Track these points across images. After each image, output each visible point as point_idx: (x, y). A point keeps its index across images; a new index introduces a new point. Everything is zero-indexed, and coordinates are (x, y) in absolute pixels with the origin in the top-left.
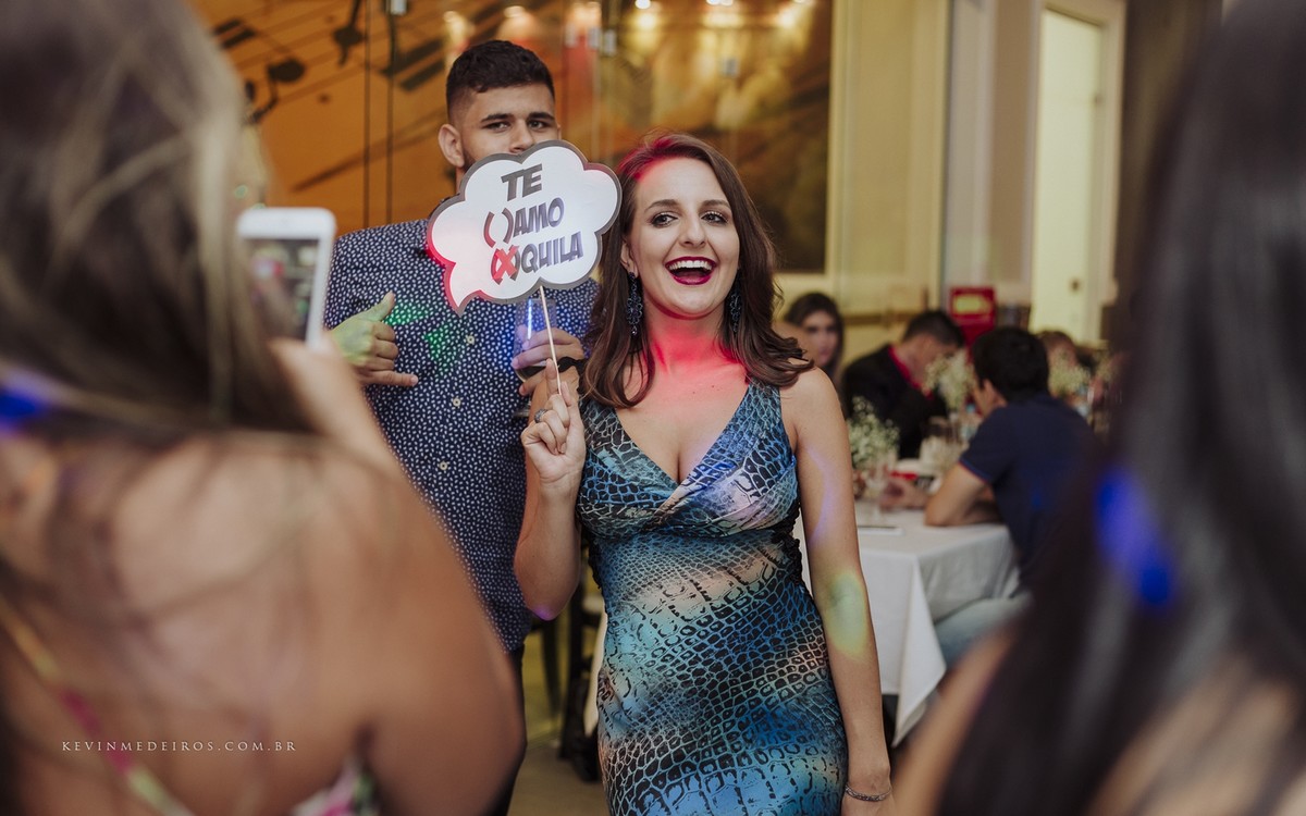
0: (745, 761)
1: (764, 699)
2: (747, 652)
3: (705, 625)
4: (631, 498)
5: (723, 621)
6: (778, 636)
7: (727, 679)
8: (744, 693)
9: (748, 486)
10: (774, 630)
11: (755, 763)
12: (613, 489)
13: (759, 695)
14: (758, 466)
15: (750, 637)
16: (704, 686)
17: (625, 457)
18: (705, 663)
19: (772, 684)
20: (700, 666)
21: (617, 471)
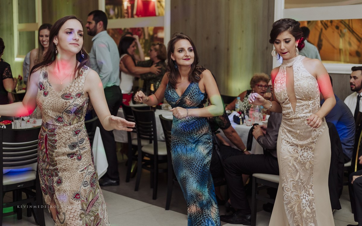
0: (189, 145)
1: (193, 136)
2: (190, 129)
3: (184, 122)
4: (172, 100)
5: (187, 123)
6: (197, 127)
7: (186, 132)
8: (189, 135)
9: (189, 99)
10: (196, 126)
11: (191, 145)
12: (170, 98)
13: (192, 136)
14: (191, 95)
15: (191, 127)
16: (182, 132)
17: (173, 92)
18: (183, 129)
19: (195, 134)
20: (182, 129)
21: (171, 95)
